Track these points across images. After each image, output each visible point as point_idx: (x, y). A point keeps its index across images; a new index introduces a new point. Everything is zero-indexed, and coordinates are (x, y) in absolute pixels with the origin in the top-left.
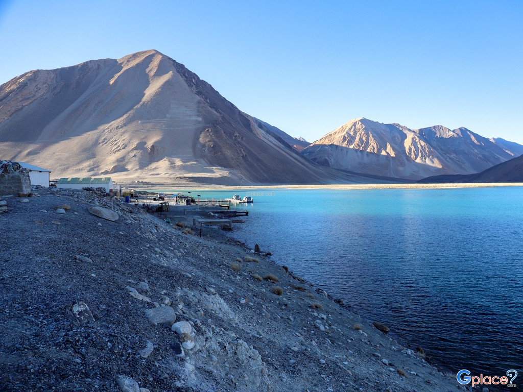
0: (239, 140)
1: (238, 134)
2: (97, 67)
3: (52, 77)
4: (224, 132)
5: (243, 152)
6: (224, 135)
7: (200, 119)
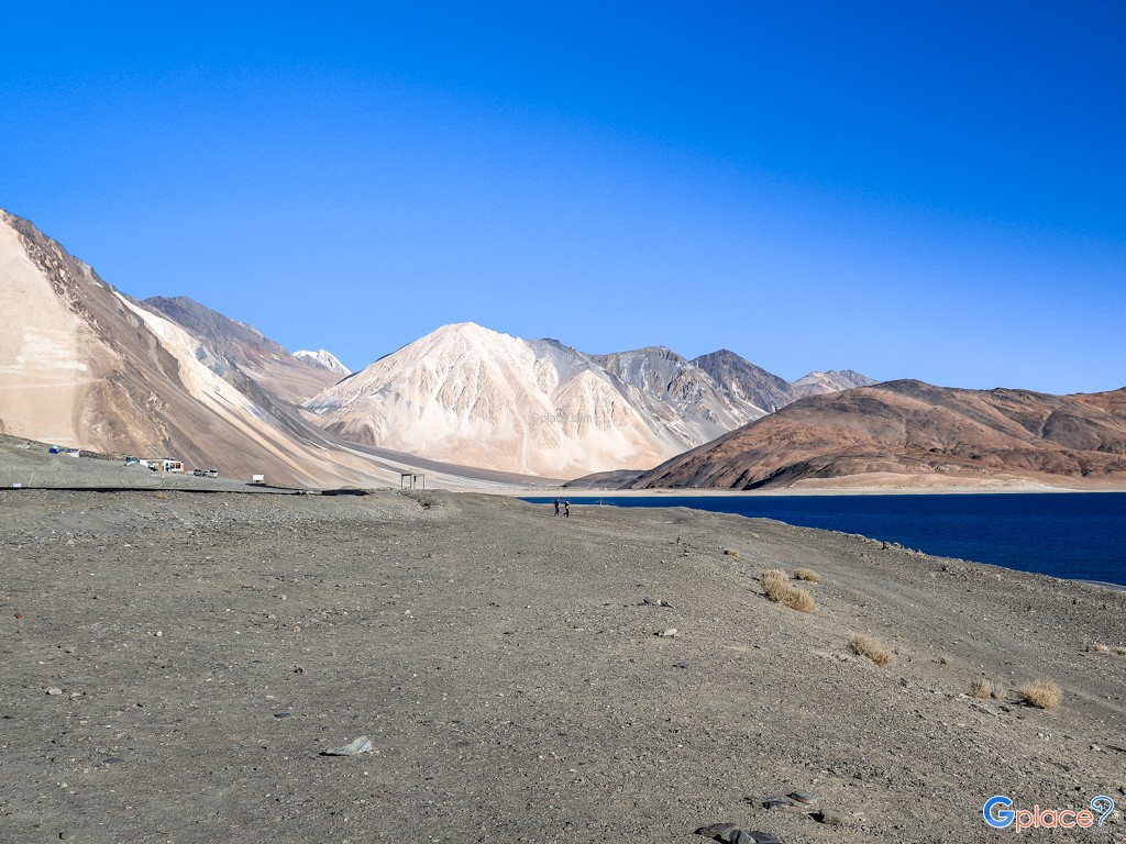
0: (158, 409)
1: (155, 398)
4: (131, 396)
5: (165, 434)
6: (130, 400)
7: (84, 367)
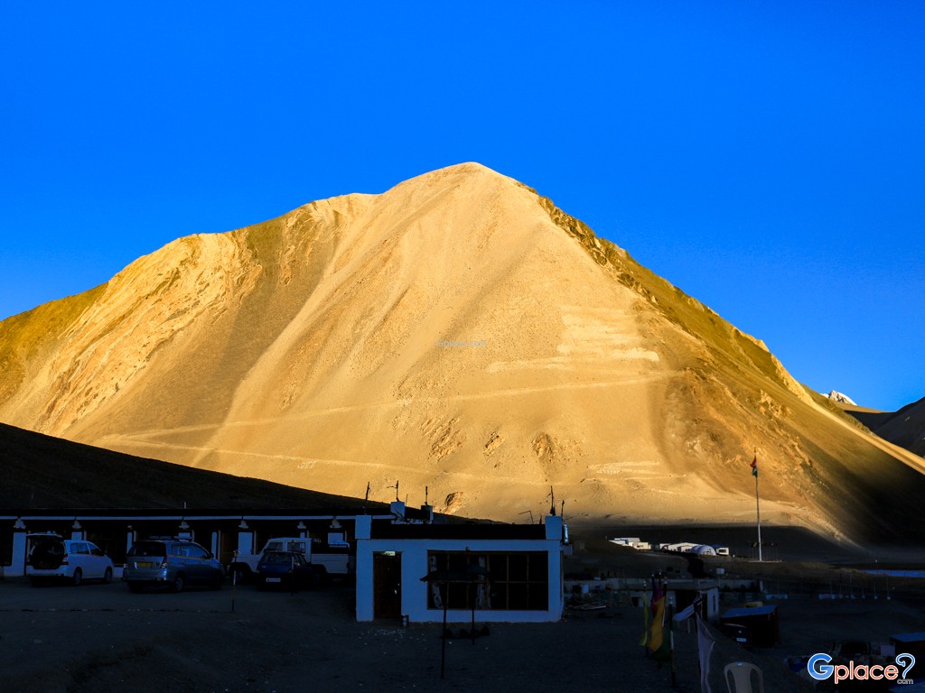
0: (777, 415)
1: (769, 400)
2: (333, 217)
3: (231, 252)
4: (734, 394)
5: (801, 453)
6: (734, 401)
7: (654, 356)
